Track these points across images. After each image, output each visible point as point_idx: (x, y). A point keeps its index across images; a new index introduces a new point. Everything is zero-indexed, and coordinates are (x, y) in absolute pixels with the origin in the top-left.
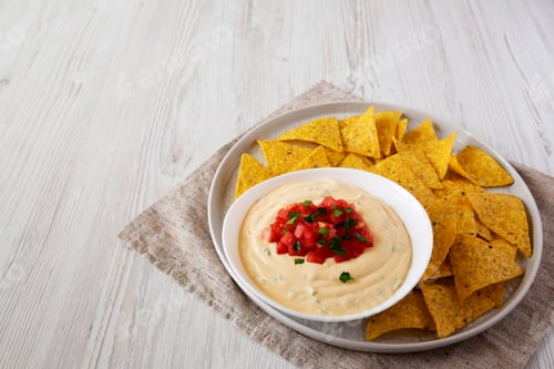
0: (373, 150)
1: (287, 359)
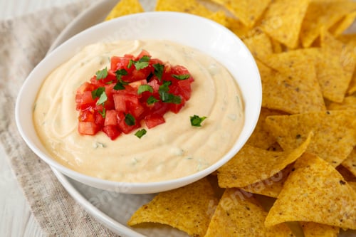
0: (289, 36)
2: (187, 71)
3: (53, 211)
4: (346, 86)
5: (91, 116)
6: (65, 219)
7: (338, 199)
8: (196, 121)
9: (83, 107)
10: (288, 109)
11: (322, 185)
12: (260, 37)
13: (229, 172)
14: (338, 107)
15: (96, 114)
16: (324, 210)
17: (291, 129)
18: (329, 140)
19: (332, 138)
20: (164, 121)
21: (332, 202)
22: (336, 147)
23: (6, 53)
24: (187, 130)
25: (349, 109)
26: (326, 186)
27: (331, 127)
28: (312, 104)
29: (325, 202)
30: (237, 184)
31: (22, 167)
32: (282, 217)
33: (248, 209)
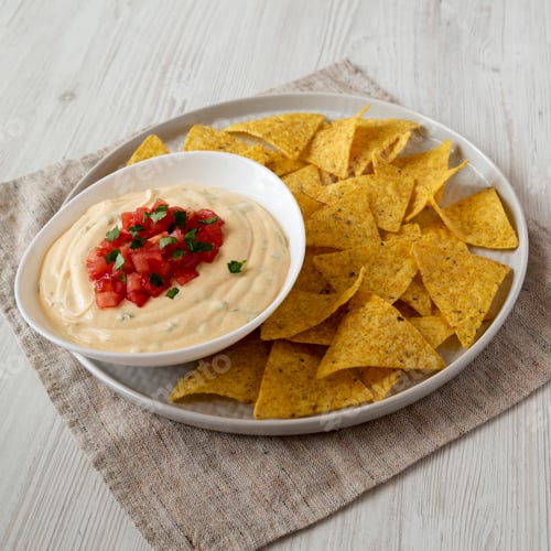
0: (338, 165)
1: (53, 399)
2: (214, 214)
3: (74, 393)
4: (402, 214)
5: (109, 285)
6: (88, 401)
7: (396, 338)
8: (235, 268)
9: (97, 276)
10: (337, 245)
11: (377, 324)
12: (307, 170)
13: (274, 322)
14: (393, 237)
15: (114, 281)
16: (381, 352)
17: (343, 267)
18: (385, 275)
19: (389, 272)
20: (197, 275)
21: (390, 342)
22: (393, 281)
23: (12, 219)
24: (226, 280)
25: (406, 238)
26: (383, 325)
27: (386, 259)
28: (366, 237)
29: (381, 343)
30: (283, 335)
31: (35, 347)
32: (335, 365)
33: (302, 360)
